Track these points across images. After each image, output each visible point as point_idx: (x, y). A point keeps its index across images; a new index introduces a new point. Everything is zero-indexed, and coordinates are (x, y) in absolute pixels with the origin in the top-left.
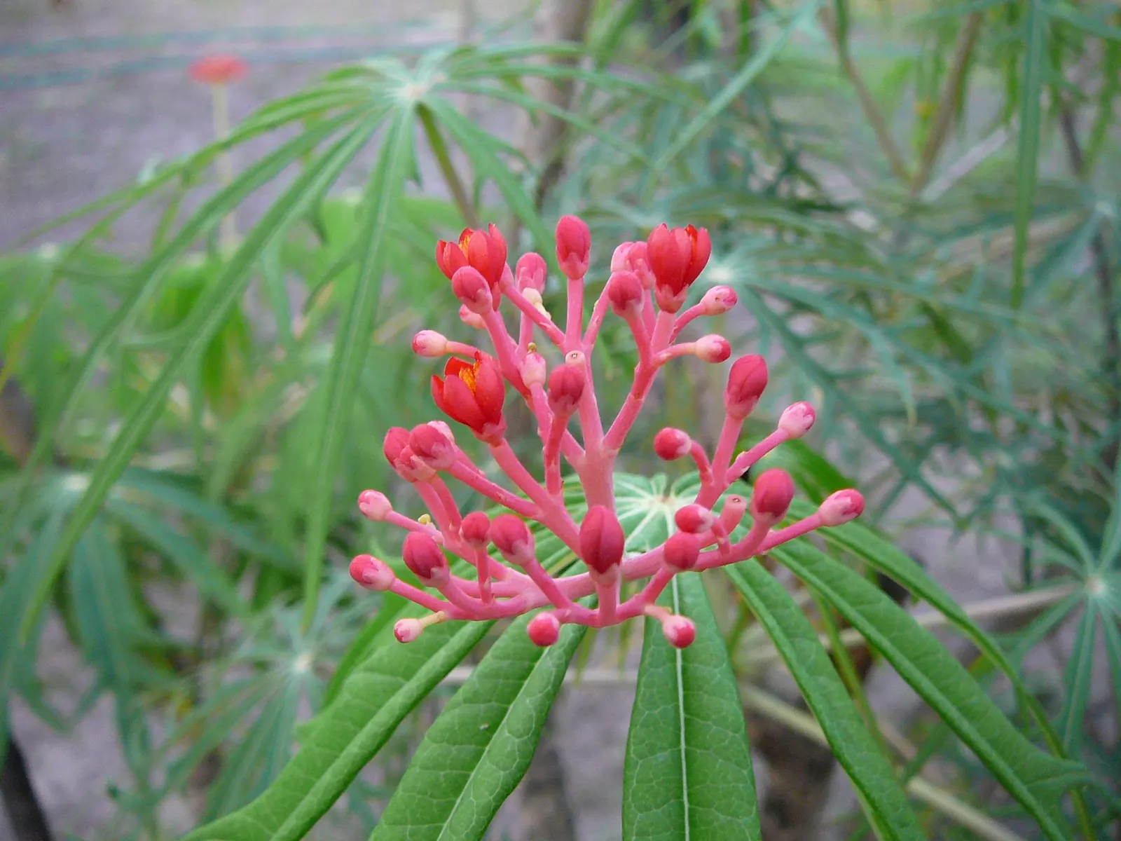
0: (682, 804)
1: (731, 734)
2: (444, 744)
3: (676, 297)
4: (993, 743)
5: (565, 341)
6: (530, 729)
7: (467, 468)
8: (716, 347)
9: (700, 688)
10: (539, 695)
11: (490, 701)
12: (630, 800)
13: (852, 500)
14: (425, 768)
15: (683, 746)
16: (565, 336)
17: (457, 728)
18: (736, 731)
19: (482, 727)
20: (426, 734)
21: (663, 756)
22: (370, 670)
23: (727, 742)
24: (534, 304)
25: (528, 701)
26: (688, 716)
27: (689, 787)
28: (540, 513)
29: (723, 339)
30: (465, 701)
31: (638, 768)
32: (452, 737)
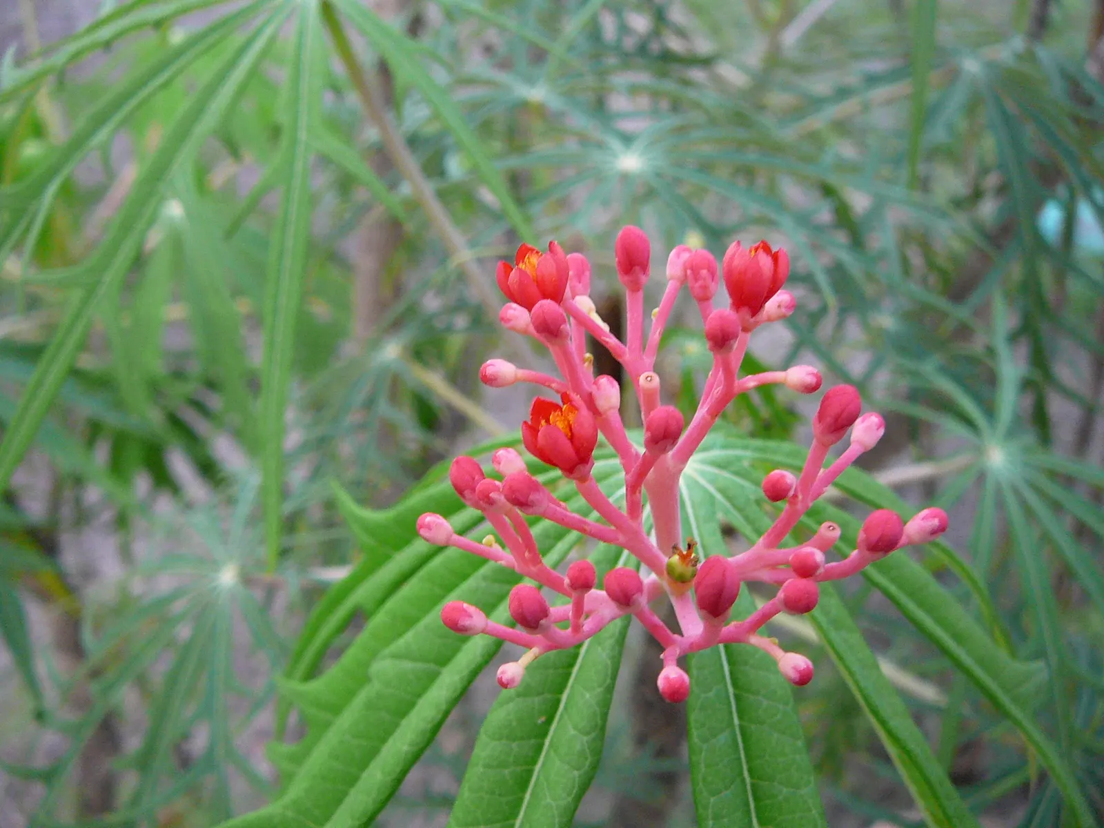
0: (743, 780)
1: (781, 707)
2: (504, 741)
3: (754, 318)
4: (981, 662)
5: (628, 356)
6: (596, 726)
7: (558, 508)
8: (810, 380)
9: (746, 663)
10: (599, 690)
11: (543, 693)
12: (701, 784)
13: (940, 521)
14: (487, 766)
15: (736, 721)
16: (627, 349)
17: (514, 724)
18: (786, 704)
19: (539, 721)
20: (482, 730)
21: (723, 738)
22: (396, 656)
23: (779, 716)
24: (589, 313)
25: (588, 696)
26: (737, 692)
27: (748, 762)
28: (621, 538)
29: (815, 371)
30: (519, 695)
31: (703, 754)
32: (508, 734)
